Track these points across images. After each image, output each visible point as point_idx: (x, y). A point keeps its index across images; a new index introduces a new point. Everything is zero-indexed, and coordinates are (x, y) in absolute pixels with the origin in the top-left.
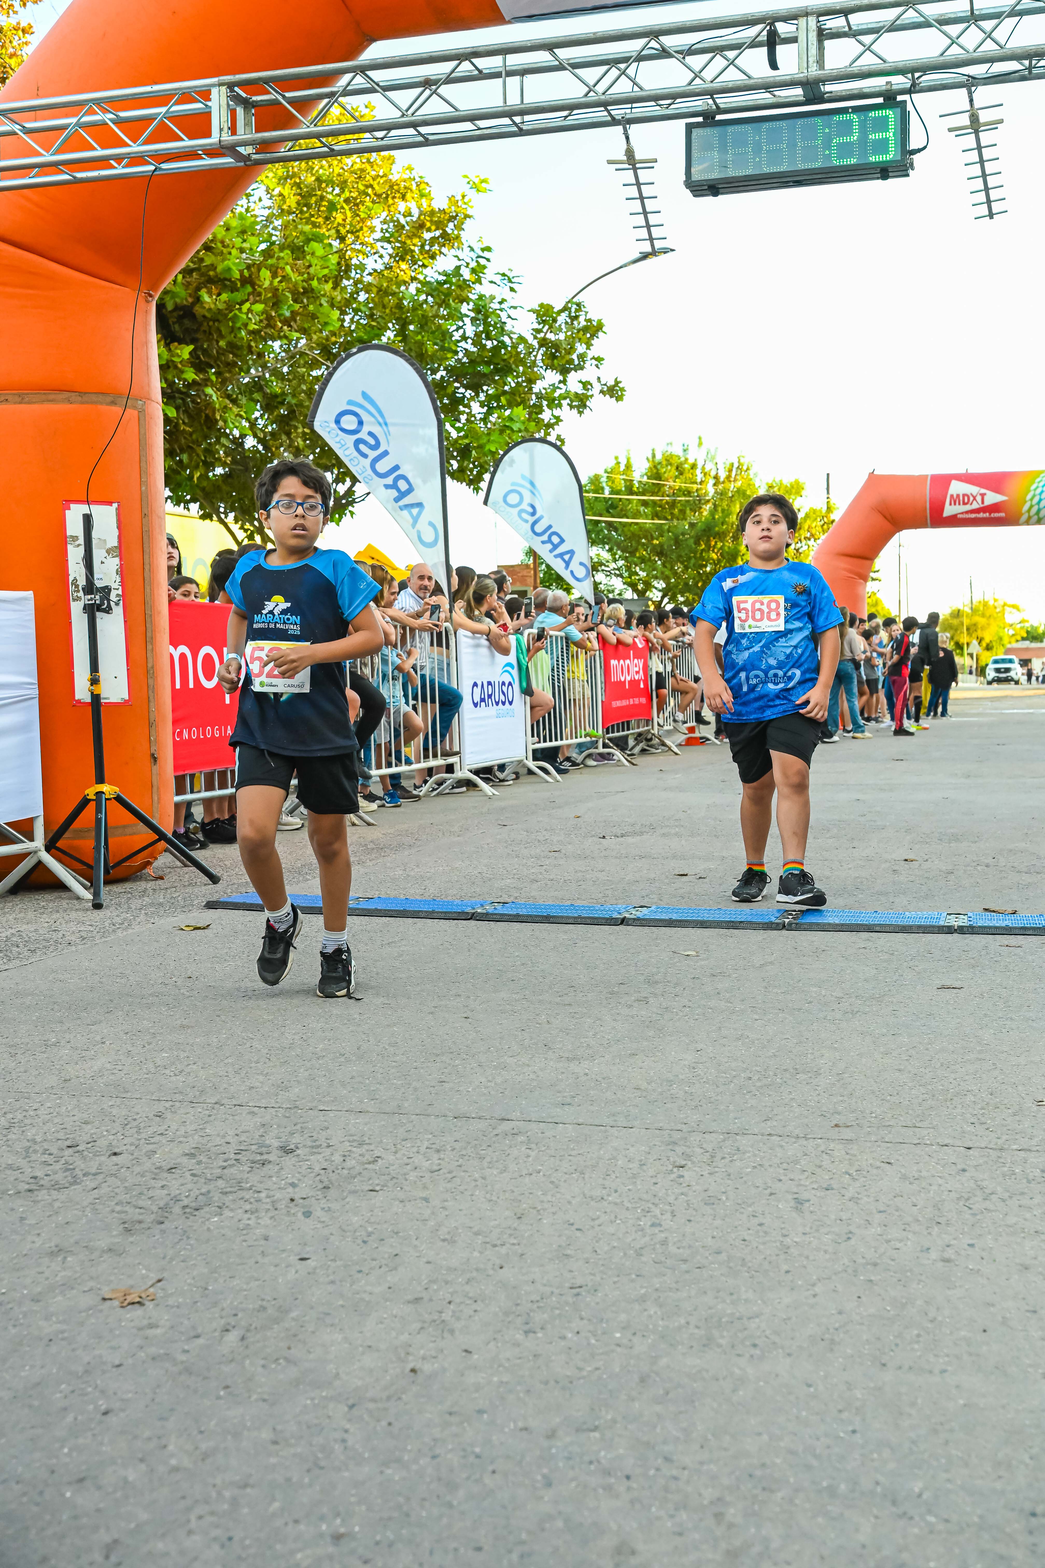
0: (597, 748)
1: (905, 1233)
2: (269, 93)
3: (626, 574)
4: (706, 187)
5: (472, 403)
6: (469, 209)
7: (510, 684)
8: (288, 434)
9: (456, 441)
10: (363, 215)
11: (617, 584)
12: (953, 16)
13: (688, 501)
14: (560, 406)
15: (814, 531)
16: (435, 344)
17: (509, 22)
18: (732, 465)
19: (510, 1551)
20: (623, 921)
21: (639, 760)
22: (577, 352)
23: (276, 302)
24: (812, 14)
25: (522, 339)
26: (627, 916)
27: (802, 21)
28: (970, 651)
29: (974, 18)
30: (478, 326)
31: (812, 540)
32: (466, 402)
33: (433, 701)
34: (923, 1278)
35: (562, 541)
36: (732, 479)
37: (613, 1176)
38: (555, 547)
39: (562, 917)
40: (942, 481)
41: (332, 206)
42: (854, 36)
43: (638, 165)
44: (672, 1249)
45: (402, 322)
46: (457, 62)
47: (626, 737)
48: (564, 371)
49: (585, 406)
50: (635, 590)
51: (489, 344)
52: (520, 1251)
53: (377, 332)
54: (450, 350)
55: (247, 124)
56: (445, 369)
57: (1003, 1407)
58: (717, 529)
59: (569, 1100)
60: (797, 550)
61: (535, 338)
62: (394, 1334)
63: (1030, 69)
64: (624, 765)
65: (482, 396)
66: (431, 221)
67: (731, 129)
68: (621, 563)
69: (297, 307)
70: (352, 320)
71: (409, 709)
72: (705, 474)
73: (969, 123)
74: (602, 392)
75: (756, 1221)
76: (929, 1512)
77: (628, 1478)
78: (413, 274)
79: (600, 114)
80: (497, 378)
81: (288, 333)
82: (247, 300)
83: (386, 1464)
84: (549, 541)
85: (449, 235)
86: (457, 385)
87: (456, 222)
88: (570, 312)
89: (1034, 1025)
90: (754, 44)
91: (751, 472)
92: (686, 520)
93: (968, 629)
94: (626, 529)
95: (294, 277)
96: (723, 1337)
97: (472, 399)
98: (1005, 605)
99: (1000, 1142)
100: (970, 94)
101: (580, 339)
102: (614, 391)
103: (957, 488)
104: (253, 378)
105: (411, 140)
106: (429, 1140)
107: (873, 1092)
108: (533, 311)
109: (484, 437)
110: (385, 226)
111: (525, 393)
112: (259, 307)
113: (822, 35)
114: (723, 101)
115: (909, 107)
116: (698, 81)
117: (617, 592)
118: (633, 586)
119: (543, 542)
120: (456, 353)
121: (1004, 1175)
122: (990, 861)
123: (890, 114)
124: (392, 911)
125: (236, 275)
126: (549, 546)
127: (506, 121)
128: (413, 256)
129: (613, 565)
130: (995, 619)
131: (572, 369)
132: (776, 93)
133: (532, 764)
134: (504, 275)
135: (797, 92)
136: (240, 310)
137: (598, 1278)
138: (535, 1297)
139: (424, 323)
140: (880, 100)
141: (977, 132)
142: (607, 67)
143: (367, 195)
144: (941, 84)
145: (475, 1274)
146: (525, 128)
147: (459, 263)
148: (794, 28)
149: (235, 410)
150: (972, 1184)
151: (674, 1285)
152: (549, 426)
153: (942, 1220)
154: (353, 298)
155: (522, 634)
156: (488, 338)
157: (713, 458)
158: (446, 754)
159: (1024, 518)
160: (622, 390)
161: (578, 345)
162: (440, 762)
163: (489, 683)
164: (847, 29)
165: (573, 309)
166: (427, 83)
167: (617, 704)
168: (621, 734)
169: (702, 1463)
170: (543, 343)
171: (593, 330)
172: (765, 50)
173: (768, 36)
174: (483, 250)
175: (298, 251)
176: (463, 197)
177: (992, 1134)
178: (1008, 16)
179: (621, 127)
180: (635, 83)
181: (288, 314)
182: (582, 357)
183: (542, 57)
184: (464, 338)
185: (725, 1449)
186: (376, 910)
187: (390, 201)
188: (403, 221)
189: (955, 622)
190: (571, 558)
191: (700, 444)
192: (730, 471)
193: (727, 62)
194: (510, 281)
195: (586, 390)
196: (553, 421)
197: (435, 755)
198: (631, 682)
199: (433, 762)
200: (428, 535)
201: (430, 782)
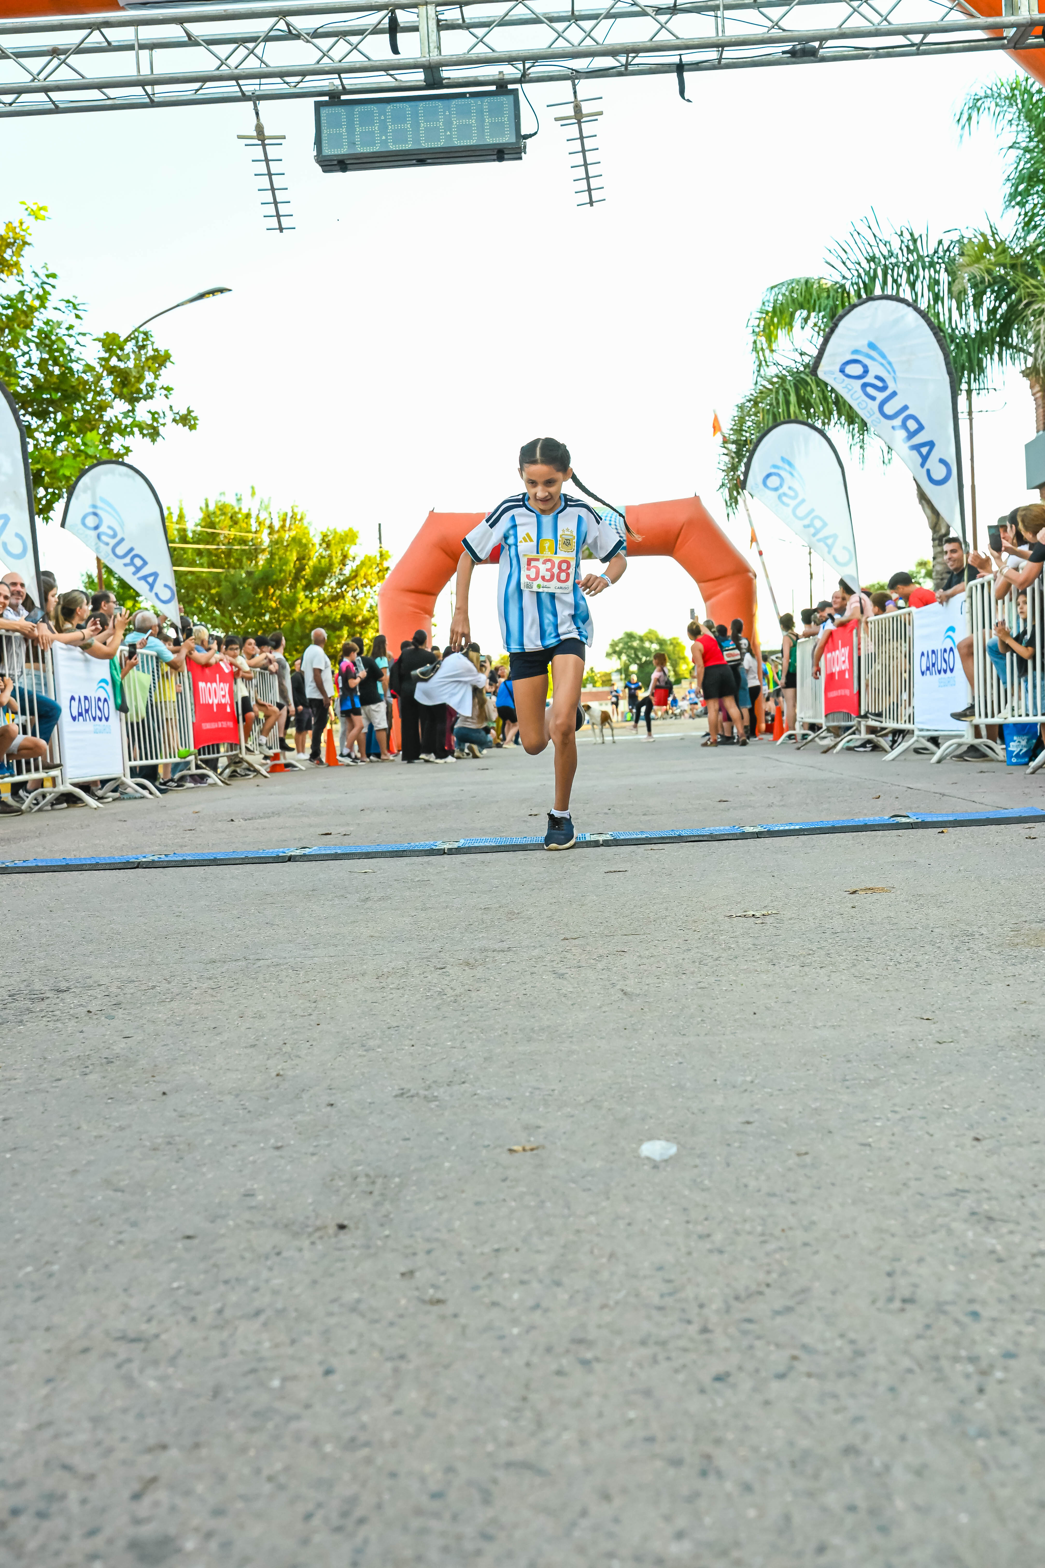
0: (189, 769)
4: (335, 162)
5: (39, 432)
6: (27, 236)
7: (105, 700)
12: (556, 15)
13: (244, 550)
14: (132, 433)
15: (370, 579)
18: (286, 514)
20: (290, 859)
21: (230, 781)
22: (145, 382)
24: (431, 3)
25: (89, 368)
26: (294, 855)
27: (422, 9)
29: (574, 17)
30: (43, 352)
31: (369, 587)
32: (32, 430)
33: (32, 713)
35: (145, 563)
36: (287, 529)
38: (138, 569)
42: (468, 28)
43: (267, 142)
46: (88, 32)
47: (217, 759)
48: (133, 400)
49: (158, 434)
51: (57, 370)
54: (14, 376)
58: (275, 577)
60: (354, 597)
61: (103, 366)
63: (627, 64)
64: (218, 786)
67: (358, 109)
72: (260, 523)
73: (573, 114)
74: (174, 420)
79: (229, 88)
80: (64, 405)
84: (132, 563)
85: (7, 261)
87: (14, 248)
88: (137, 342)
90: (376, 31)
91: (305, 522)
92: (243, 568)
100: (574, 86)
101: (149, 368)
102: (186, 420)
105: (40, 106)
108: (99, 340)
109: (57, 461)
111: (96, 420)
113: (440, 25)
114: (351, 81)
115: (520, 95)
116: (326, 60)
119: (125, 565)
120: (21, 378)
123: (505, 101)
124: (54, 866)
126: (132, 569)
127: (138, 91)
131: (141, 398)
132: (397, 77)
134: (68, 302)
135: (419, 76)
140: (493, 88)
141: (579, 123)
142: (236, 45)
144: (548, 76)
146: (156, 99)
147: (23, 288)
156: (55, 363)
157: (266, 509)
158: (48, 767)
160: (195, 418)
161: (146, 373)
163: (86, 698)
164: (460, 21)
165: (140, 338)
166: (55, 52)
167: (207, 726)
168: (212, 756)
170: (112, 371)
171: (161, 360)
172: (387, 36)
173: (389, 23)
174: (48, 276)
176: (21, 224)
178: (604, 18)
179: (251, 103)
180: (262, 62)
182: (151, 386)
184: (29, 364)
190: (155, 581)
191: (253, 494)
192: (284, 520)
193: (350, 47)
194: (75, 307)
195: (154, 419)
196: (122, 451)
197: (37, 769)
198: (218, 705)
199: (34, 776)
200: (16, 547)
201: (33, 794)
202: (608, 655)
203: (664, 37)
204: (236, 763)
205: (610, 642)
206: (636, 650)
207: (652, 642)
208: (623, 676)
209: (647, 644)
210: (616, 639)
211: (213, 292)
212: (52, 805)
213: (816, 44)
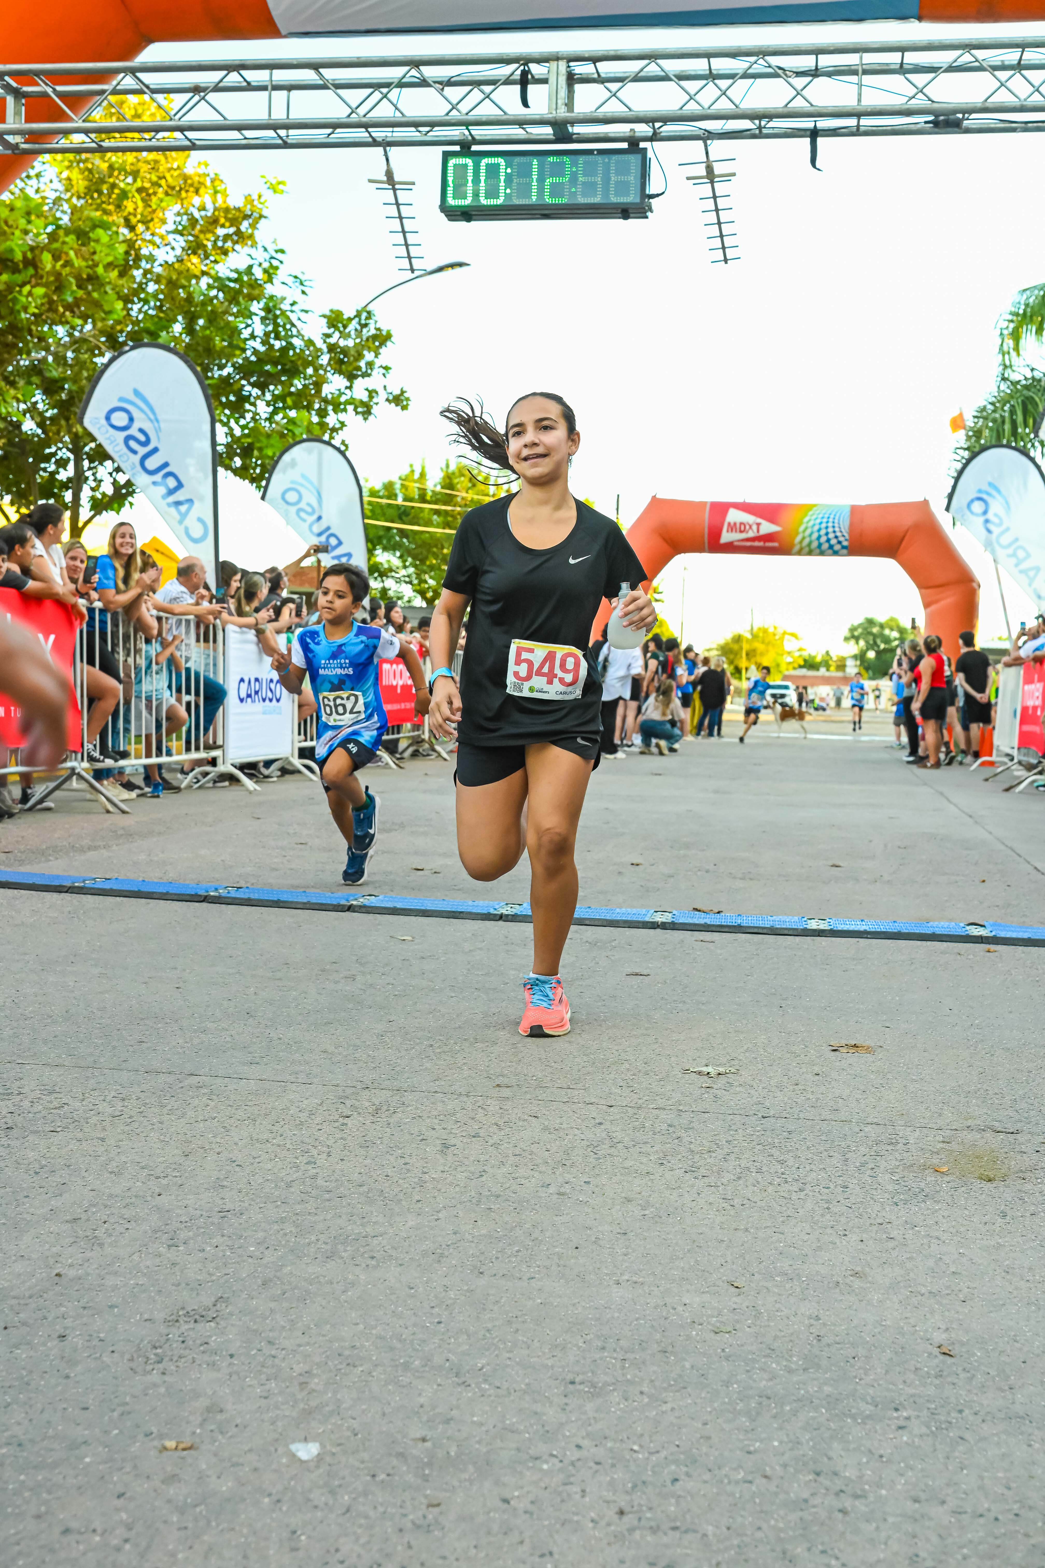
1: (532, 1173)
2: (38, 84)
3: (415, 582)
4: (459, 213)
5: (258, 402)
6: (264, 210)
8: (67, 419)
9: (239, 439)
10: (154, 207)
11: (407, 591)
12: (692, 73)
14: (345, 410)
16: (223, 340)
17: (285, 37)
19: (113, 1410)
20: (350, 908)
21: (408, 765)
22: (365, 359)
23: (59, 286)
24: (562, 59)
25: (310, 343)
26: (354, 903)
27: (553, 64)
28: (748, 675)
29: (712, 76)
30: (267, 325)
32: (252, 400)
33: (197, 694)
34: (537, 1207)
35: (340, 543)
37: (282, 1123)
38: (332, 549)
39: (292, 902)
40: (720, 509)
41: (124, 195)
42: (603, 83)
43: (397, 186)
44: (320, 1182)
45: (189, 316)
46: (225, 72)
47: (397, 741)
48: (351, 377)
49: (369, 413)
50: (424, 597)
51: (277, 344)
52: (180, 1182)
53: (165, 323)
54: (238, 347)
55: (17, 113)
56: (233, 366)
57: (574, 1305)
59: (257, 1060)
61: (325, 342)
62: (47, 1246)
63: (760, 128)
64: (390, 768)
65: (268, 396)
66: (225, 218)
67: (484, 160)
68: (411, 570)
69: (80, 293)
70: (140, 311)
71: (173, 701)
73: (705, 174)
74: (387, 400)
75: (403, 1161)
76: (485, 1381)
77: (232, 1356)
78: (205, 269)
79: (360, 134)
80: (283, 378)
81: (70, 319)
82: (29, 282)
83: (17, 1346)
84: (326, 542)
85: (242, 232)
86: (244, 382)
87: (250, 221)
88: (361, 320)
89: (703, 1007)
90: (508, 82)
93: (747, 654)
94: (417, 537)
95: (78, 263)
96: (345, 1251)
97: (258, 397)
98: (784, 633)
99: (640, 1101)
100: (706, 146)
101: (368, 347)
102: (399, 400)
103: (734, 516)
104: (32, 362)
105: (178, 143)
106: (117, 1090)
107: (540, 1059)
108: (324, 316)
110: (178, 219)
111: (312, 395)
112: (40, 291)
113: (572, 79)
114: (479, 132)
115: (650, 154)
116: (455, 112)
117: (406, 599)
118: (422, 593)
120: (244, 350)
121: (634, 1128)
122: (711, 867)
123: (634, 160)
125: (19, 256)
127: (271, 133)
128: (205, 252)
129: (403, 572)
130: (773, 645)
131: (359, 376)
132: (528, 130)
133: (297, 763)
134: (296, 277)
135: (547, 131)
136: (20, 292)
137: (246, 1205)
138: (183, 1219)
139: (213, 318)
140: (625, 145)
141: (712, 183)
142: (370, 90)
143: (160, 186)
144: (680, 135)
145: (133, 1200)
146: (289, 141)
147: (251, 262)
148: (545, 71)
149: (12, 392)
150: (604, 1135)
151: (313, 1211)
152: (334, 430)
153: (568, 1163)
154: (141, 288)
155: (293, 632)
156: (277, 337)
158: (208, 748)
159: (797, 548)
160: (408, 399)
161: (365, 352)
162: (202, 755)
163: (257, 680)
164: (596, 76)
165: (365, 315)
166: (196, 89)
168: (391, 737)
169: (299, 1346)
170: (332, 348)
171: (382, 339)
172: (518, 88)
173: (521, 75)
174: (277, 251)
175: (83, 236)
176: (260, 197)
177: (636, 1096)
178: (741, 77)
179: (381, 149)
180: (397, 108)
181: (70, 299)
182: (370, 365)
183: (309, 76)
184: (253, 337)
185: (324, 1336)
186: (111, 890)
187: (184, 194)
188: (197, 215)
189: (736, 647)
193: (483, 96)
194: (302, 284)
195: (371, 397)
196: (338, 426)
197: (197, 749)
198: (403, 687)
199: (194, 755)
200: (197, 531)
201: (191, 775)
202: (846, 639)
203: (799, 104)
204: (418, 742)
205: (849, 626)
206: (875, 636)
207: (892, 629)
208: (858, 663)
209: (887, 632)
210: (856, 624)
211: (452, 266)
212: (215, 782)
213: (960, 116)
